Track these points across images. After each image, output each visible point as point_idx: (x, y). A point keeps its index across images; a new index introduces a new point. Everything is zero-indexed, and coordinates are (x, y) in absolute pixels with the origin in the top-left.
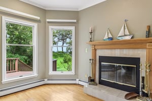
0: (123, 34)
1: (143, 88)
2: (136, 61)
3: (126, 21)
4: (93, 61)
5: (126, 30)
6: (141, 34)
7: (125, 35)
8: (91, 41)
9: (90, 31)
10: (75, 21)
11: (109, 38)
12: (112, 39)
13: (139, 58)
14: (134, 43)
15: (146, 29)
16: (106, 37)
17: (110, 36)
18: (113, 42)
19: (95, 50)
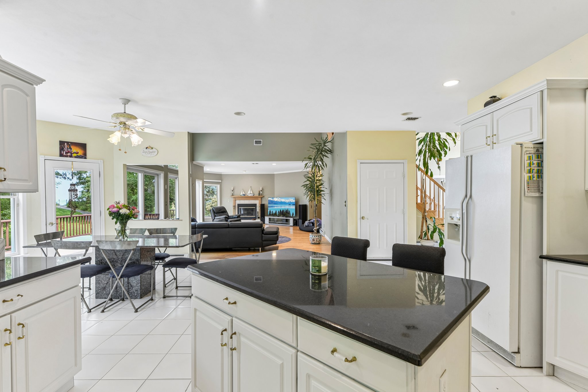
0: (249, 193)
1: (258, 215)
2: (255, 205)
3: (251, 187)
4: (235, 206)
5: (251, 191)
6: (257, 194)
7: (251, 194)
8: (232, 195)
9: (232, 190)
10: (220, 181)
11: (243, 194)
12: (245, 195)
13: (256, 204)
14: (253, 198)
15: (258, 192)
16: (242, 194)
17: (244, 193)
18: (245, 197)
19: (235, 200)
